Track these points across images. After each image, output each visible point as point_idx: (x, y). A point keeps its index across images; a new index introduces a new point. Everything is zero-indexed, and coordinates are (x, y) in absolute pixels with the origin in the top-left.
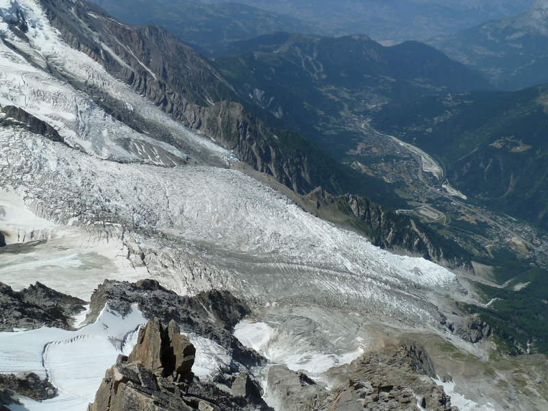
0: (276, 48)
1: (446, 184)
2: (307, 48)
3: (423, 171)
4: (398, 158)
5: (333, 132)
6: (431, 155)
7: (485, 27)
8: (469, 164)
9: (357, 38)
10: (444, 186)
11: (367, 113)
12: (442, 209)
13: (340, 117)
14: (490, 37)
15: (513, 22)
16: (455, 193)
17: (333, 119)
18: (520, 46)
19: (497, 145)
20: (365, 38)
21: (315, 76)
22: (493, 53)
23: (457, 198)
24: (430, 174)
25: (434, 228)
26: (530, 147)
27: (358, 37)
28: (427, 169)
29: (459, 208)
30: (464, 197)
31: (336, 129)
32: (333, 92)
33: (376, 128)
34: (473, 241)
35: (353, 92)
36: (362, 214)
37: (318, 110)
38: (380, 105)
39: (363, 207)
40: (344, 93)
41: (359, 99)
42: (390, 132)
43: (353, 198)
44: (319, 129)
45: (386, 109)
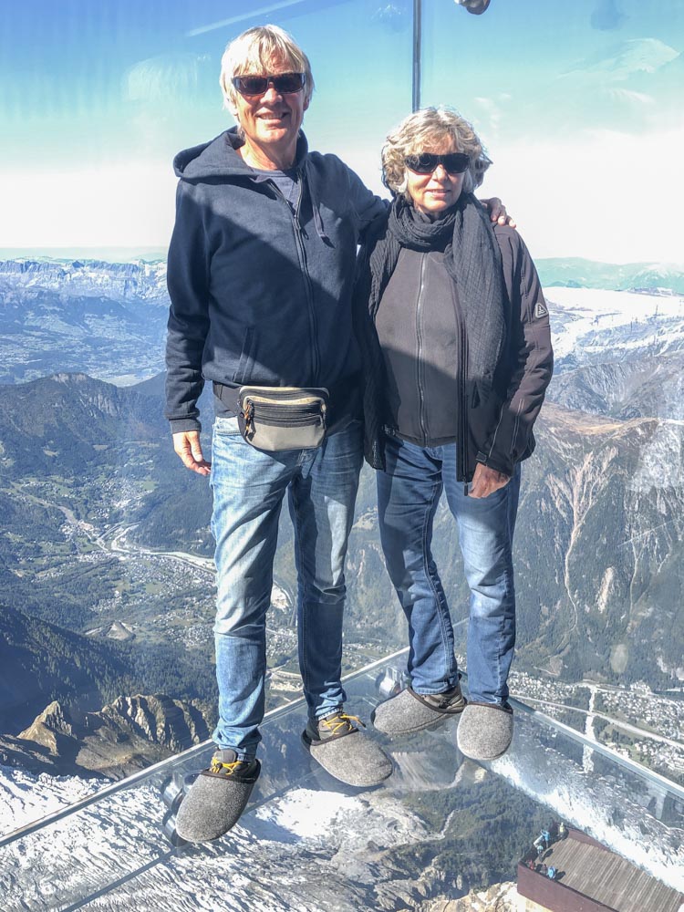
5: (53, 573)
9: (63, 378)
11: (116, 518)
13: (62, 537)
17: (47, 546)
19: (365, 523)
20: (80, 377)
27: (67, 378)
31: (58, 564)
32: (37, 492)
33: (143, 542)
35: (77, 484)
36: (160, 731)
37: (10, 535)
38: (140, 496)
39: (159, 715)
40: (60, 486)
41: (95, 494)
42: (171, 544)
43: (134, 702)
44: (20, 574)
45: (153, 503)
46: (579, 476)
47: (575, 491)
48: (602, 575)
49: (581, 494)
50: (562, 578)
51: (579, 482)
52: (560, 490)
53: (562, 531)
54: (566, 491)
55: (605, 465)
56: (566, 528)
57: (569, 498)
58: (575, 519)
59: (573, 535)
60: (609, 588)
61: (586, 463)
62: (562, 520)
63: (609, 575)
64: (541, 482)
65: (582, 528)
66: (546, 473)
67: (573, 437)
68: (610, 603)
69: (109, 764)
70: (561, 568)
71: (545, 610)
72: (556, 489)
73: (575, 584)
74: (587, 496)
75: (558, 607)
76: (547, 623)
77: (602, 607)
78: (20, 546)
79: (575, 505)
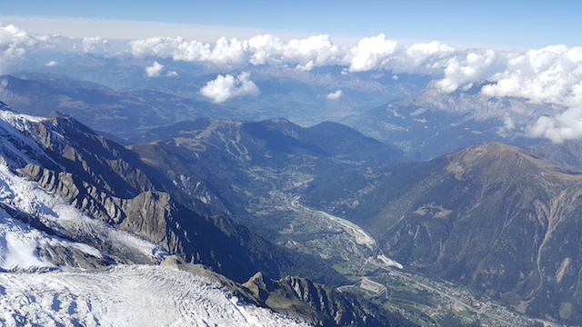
0: (197, 134)
1: (381, 254)
2: (230, 132)
3: (357, 244)
4: (332, 233)
5: (263, 213)
6: (362, 227)
7: (390, 106)
8: (398, 233)
9: (277, 121)
10: (379, 257)
11: (295, 191)
12: (382, 281)
13: (269, 196)
14: (396, 115)
15: (414, 100)
16: (391, 262)
17: (263, 200)
18: (424, 121)
19: (421, 212)
20: (285, 121)
21: (240, 158)
22: (401, 128)
23: (394, 268)
24: (365, 246)
25: (378, 302)
26: (451, 211)
28: (360, 241)
29: (398, 278)
30: (400, 266)
31: (266, 209)
32: (260, 174)
33: (306, 204)
34: (418, 311)
35: (279, 172)
36: (305, 296)
37: (246, 192)
38: (306, 182)
39: (306, 289)
40: (270, 173)
41: (286, 178)
42: (319, 207)
43: (295, 280)
44: (249, 211)
45: (312, 186)
46: (555, 203)
47: (551, 211)
48: (561, 261)
49: (555, 214)
50: (535, 259)
51: (555, 206)
52: (542, 209)
53: (540, 233)
54: (546, 210)
55: (574, 199)
56: (542, 232)
57: (547, 214)
58: (550, 226)
59: (546, 235)
60: (566, 270)
61: (561, 196)
62: (541, 226)
63: (566, 262)
64: (531, 203)
65: (553, 233)
66: (535, 199)
67: (555, 180)
68: (565, 278)
69: (281, 307)
70: (536, 254)
71: (522, 275)
72: (540, 209)
73: (543, 264)
74: (559, 215)
75: (530, 275)
76: (522, 282)
77: (559, 280)
78: (250, 198)
79: (550, 219)
